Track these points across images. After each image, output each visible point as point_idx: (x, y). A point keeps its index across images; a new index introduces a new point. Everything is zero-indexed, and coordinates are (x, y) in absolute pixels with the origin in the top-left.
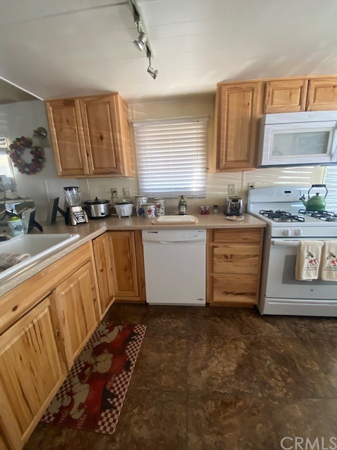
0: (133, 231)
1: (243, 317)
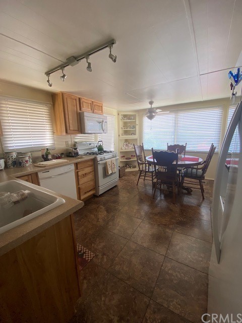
0: (30, 175)
1: (93, 200)
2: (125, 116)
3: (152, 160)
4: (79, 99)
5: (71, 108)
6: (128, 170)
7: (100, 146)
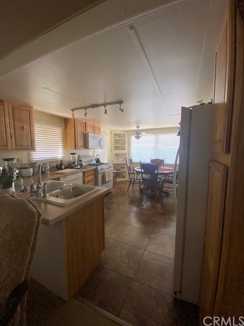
2: (116, 135)
3: (140, 170)
4: (85, 123)
5: (80, 129)
6: (118, 180)
7: (98, 159)
